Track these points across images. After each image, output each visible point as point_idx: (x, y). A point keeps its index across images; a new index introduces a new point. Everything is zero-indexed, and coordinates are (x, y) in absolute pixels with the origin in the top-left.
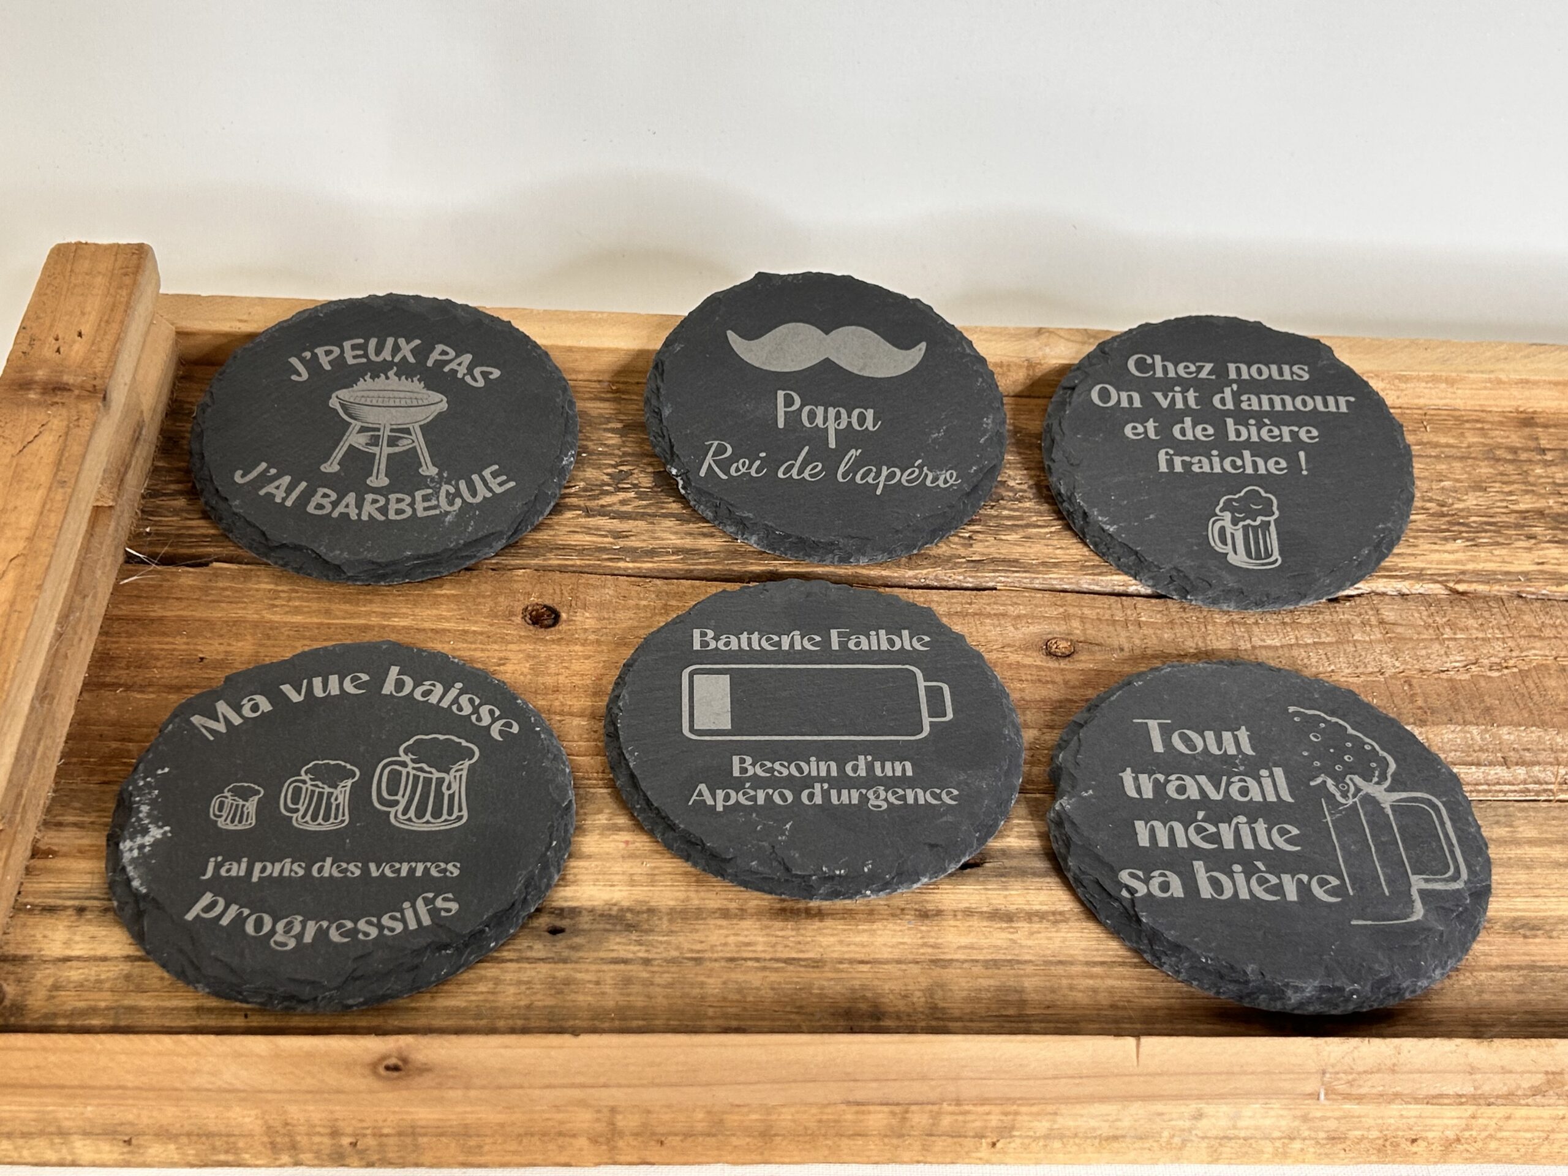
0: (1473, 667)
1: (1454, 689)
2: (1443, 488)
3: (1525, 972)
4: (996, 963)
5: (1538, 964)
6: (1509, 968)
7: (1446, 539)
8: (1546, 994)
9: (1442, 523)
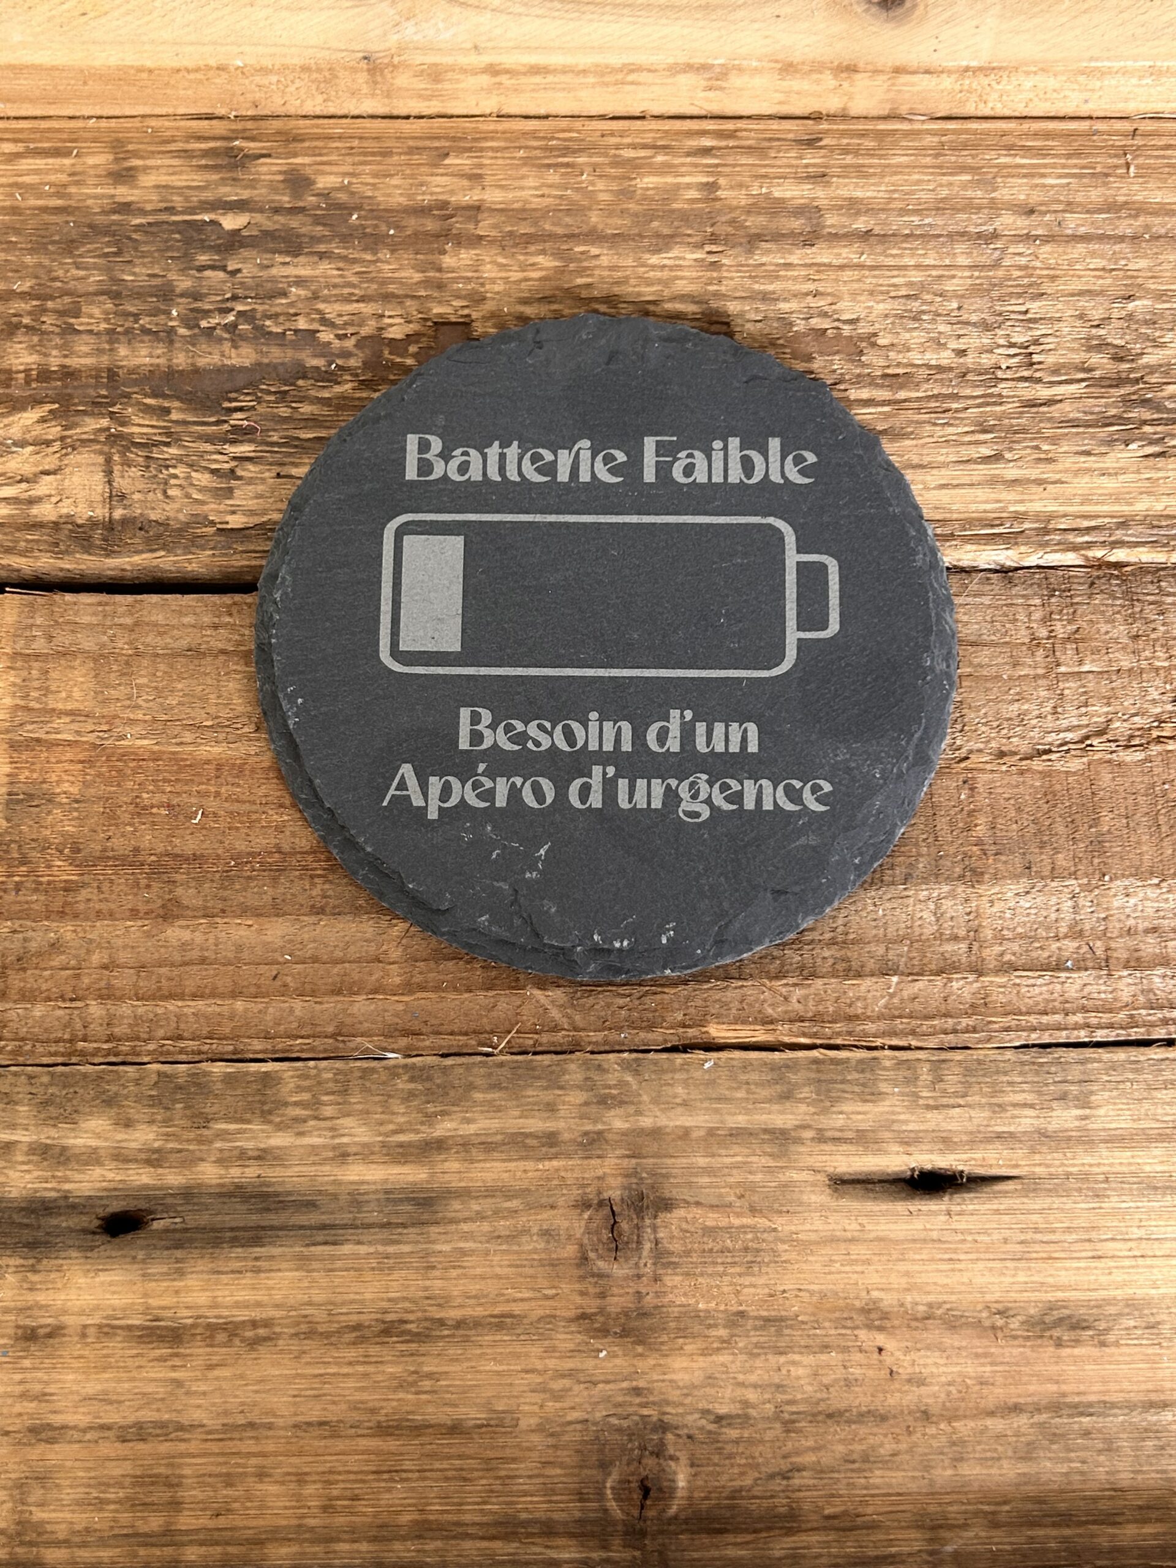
0: (1095, 741)
1: (1050, 796)
2: (1130, 317)
3: (1044, 1417)
4: (139, 1432)
5: (1068, 1400)
6: (1016, 1409)
7: (1110, 442)
8: (1071, 1461)
9: (1109, 403)
